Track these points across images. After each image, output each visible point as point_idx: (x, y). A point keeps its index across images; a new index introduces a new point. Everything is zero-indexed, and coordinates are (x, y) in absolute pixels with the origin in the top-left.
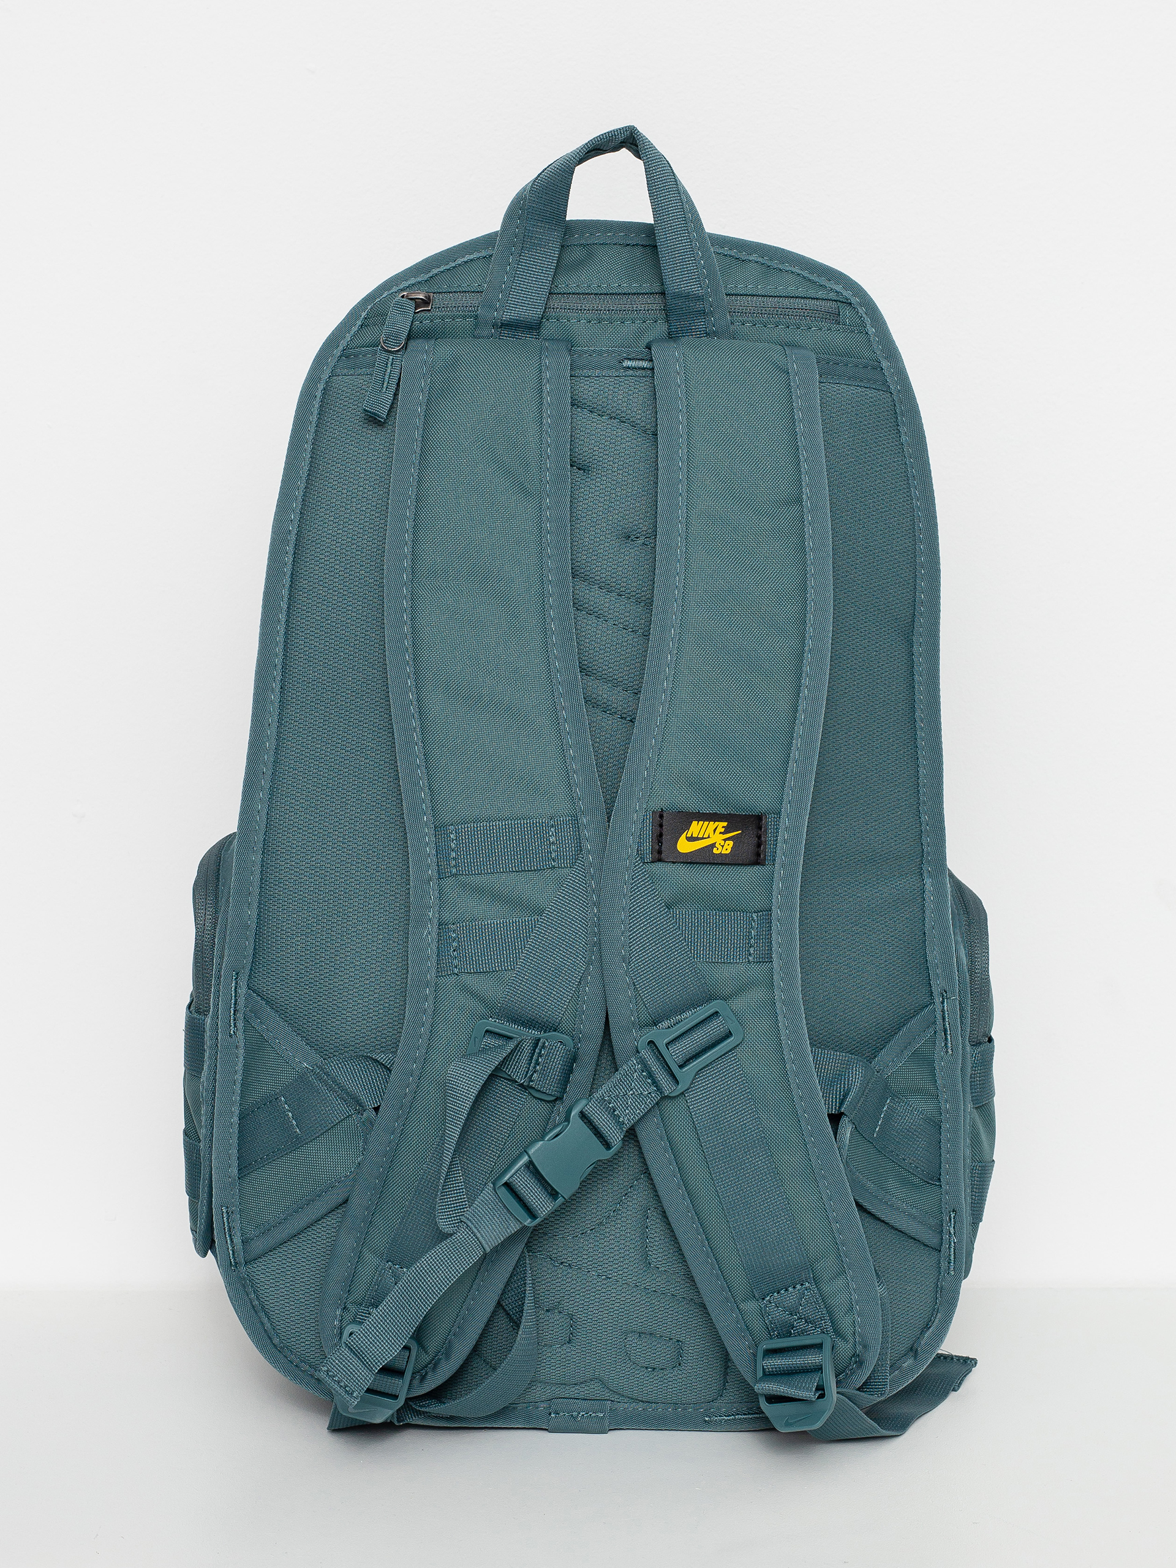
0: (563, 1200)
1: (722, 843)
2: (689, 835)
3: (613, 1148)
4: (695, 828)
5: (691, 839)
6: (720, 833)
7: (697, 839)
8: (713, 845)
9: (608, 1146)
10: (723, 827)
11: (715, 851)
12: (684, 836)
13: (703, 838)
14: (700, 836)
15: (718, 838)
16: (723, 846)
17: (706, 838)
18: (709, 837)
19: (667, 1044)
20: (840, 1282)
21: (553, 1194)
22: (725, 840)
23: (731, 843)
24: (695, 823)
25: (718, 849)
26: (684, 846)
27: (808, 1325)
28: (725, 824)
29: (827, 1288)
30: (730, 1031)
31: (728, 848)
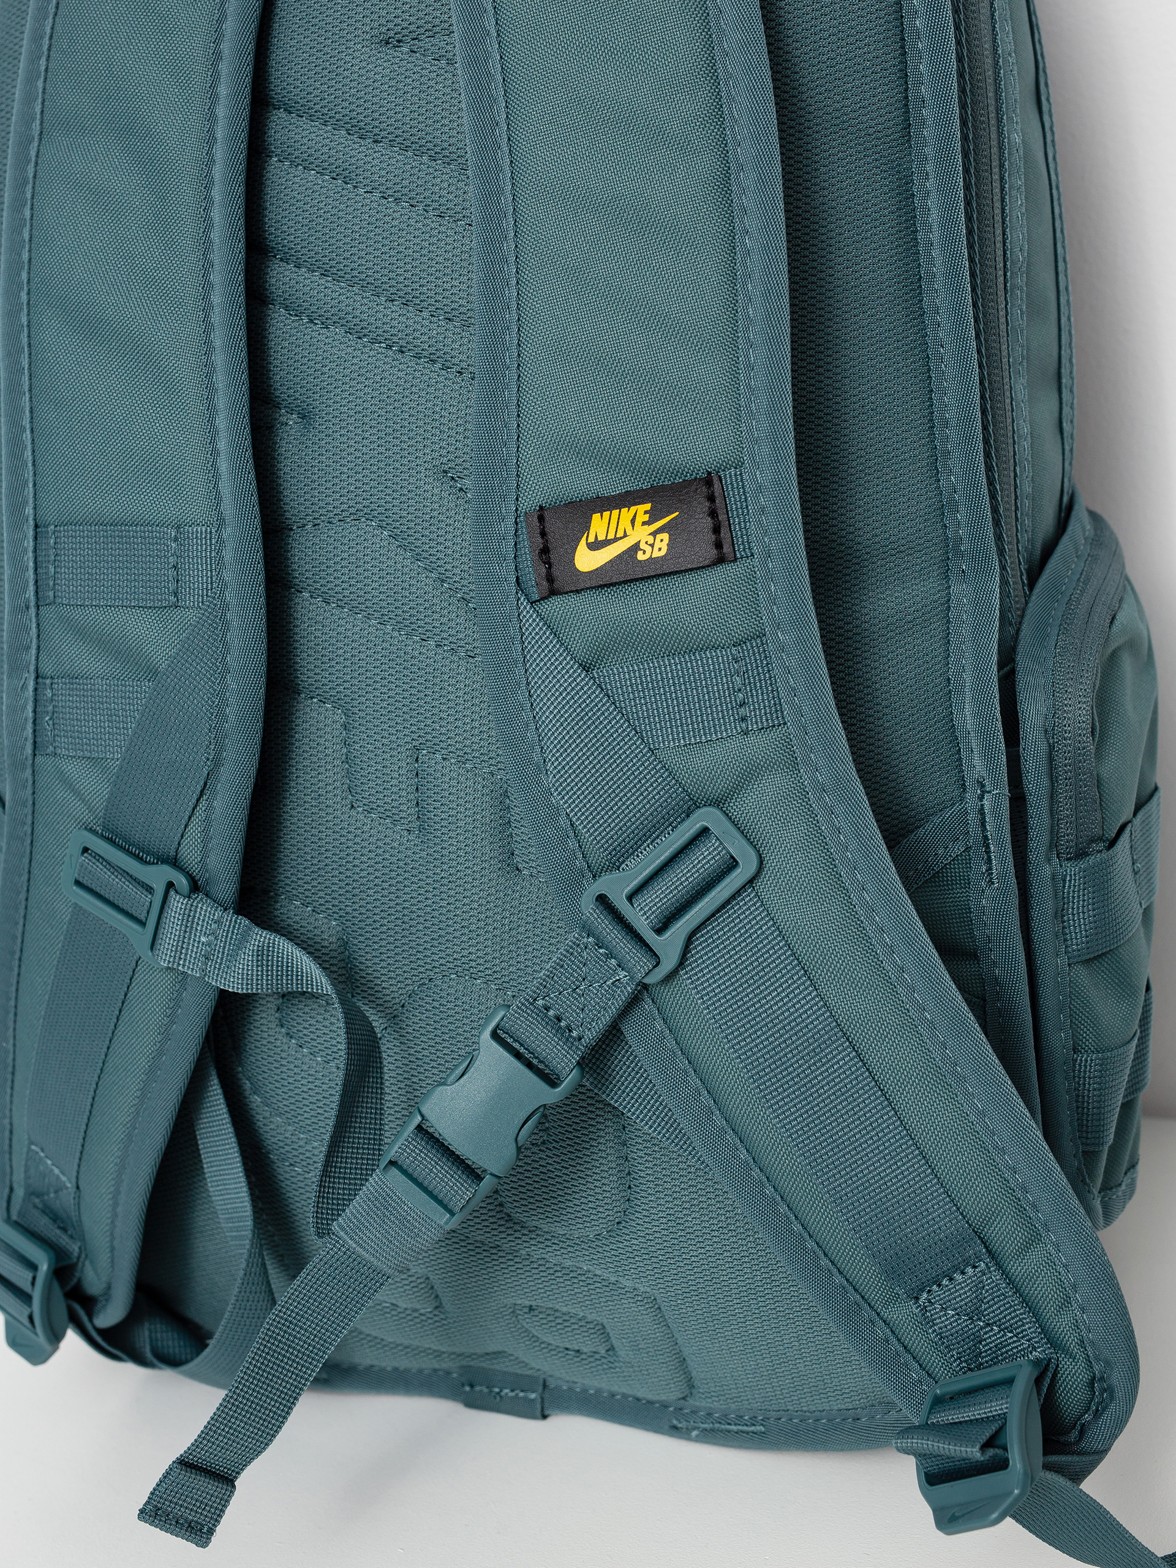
0: (496, 1180)
1: (651, 539)
2: (591, 539)
3: (565, 1082)
4: (599, 526)
5: (595, 546)
6: (644, 523)
7: (607, 543)
8: (636, 547)
9: (551, 1080)
10: (646, 512)
11: (641, 556)
12: (583, 542)
13: (616, 540)
14: (611, 536)
15: (641, 534)
16: (652, 546)
17: (621, 538)
18: (625, 535)
19: (630, 898)
20: (1035, 1256)
21: (473, 1174)
22: (654, 534)
23: (665, 536)
24: (596, 517)
25: (644, 552)
26: (587, 560)
27: (1005, 1335)
28: (648, 506)
29: (1016, 1268)
30: (732, 857)
31: (661, 546)
